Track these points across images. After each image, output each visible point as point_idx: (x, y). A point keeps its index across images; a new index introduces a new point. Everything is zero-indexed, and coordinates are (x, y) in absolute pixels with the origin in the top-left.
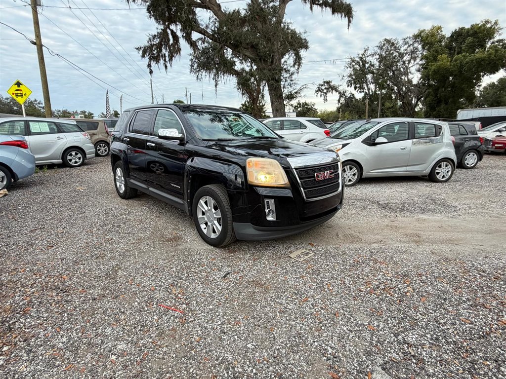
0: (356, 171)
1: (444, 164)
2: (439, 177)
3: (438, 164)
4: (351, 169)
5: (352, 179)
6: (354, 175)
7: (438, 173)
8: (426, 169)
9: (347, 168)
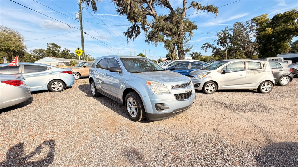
1: (266, 83)
3: (263, 83)
4: (212, 85)
5: (212, 90)
7: (263, 89)
8: (255, 86)
9: (209, 84)
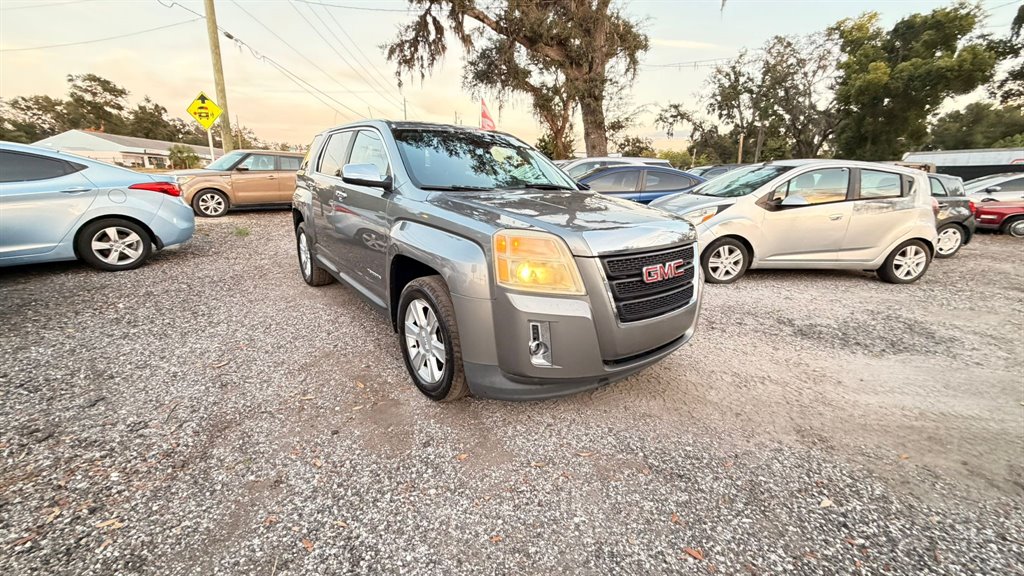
0: (741, 256)
1: (910, 250)
2: (900, 274)
3: (900, 250)
4: (731, 252)
5: (730, 270)
6: (736, 263)
7: (898, 267)
8: (875, 257)
9: (724, 250)
